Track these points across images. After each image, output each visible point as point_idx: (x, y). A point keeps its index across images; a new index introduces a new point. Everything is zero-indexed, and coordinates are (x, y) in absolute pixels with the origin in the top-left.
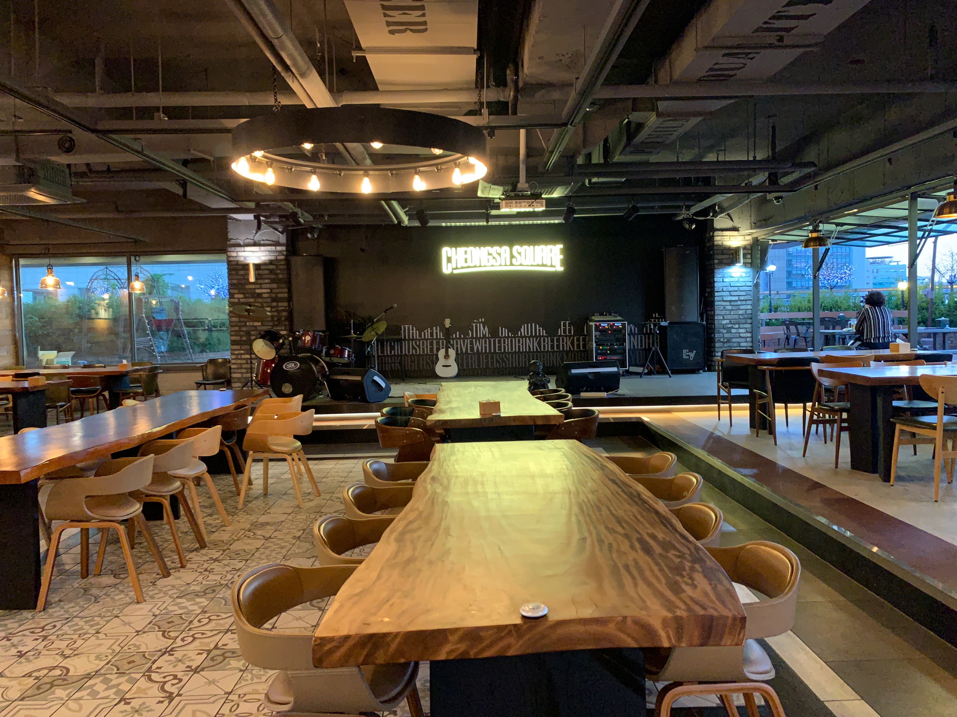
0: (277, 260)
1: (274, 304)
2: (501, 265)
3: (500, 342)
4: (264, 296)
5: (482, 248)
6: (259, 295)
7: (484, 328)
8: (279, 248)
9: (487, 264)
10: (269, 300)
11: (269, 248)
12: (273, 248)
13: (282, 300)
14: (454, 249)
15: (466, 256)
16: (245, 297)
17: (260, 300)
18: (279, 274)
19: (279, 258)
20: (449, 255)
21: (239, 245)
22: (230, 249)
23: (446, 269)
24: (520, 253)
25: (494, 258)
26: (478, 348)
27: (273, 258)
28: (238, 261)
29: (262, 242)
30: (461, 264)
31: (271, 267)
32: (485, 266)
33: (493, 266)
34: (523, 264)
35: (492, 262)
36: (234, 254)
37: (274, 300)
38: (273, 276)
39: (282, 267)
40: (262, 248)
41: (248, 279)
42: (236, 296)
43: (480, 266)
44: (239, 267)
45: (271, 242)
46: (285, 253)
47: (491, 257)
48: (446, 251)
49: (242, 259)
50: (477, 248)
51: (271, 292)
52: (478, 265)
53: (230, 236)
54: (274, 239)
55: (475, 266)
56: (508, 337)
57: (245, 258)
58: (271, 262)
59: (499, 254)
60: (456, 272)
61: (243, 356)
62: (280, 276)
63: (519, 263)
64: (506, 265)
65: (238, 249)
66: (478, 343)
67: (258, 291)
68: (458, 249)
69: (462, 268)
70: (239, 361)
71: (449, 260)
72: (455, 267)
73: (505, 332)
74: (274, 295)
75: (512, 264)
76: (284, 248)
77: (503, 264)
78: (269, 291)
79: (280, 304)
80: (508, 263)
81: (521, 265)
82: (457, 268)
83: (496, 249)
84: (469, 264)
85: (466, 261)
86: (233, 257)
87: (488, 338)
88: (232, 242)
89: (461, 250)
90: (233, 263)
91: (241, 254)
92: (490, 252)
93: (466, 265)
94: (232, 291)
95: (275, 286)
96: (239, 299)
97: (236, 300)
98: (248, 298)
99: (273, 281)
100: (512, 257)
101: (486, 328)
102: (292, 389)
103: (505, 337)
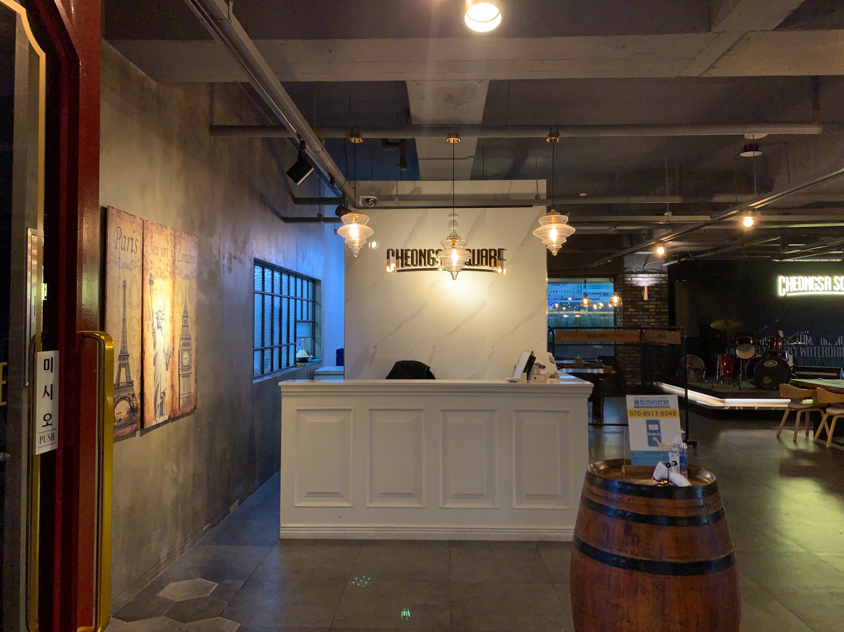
0: (661, 284)
1: (658, 317)
2: (824, 290)
3: (821, 349)
4: (651, 310)
5: (809, 277)
6: (647, 310)
7: (809, 339)
8: (663, 275)
9: (813, 290)
10: (654, 314)
11: (655, 275)
12: (659, 275)
13: (663, 313)
14: (787, 278)
15: (797, 283)
16: (636, 311)
17: (648, 313)
18: (662, 294)
19: (662, 282)
20: (784, 282)
21: (633, 273)
22: (626, 275)
23: (781, 293)
24: (839, 282)
25: (819, 285)
26: (803, 353)
27: (658, 282)
28: (632, 284)
29: (649, 270)
30: (793, 288)
31: (656, 289)
32: (811, 291)
33: (818, 291)
34: (842, 289)
35: (817, 287)
36: (630, 279)
37: (657, 313)
38: (656, 296)
39: (664, 289)
40: (650, 275)
41: (642, 297)
42: (630, 310)
43: (808, 291)
44: (633, 289)
45: (656, 271)
46: (667, 279)
47: (816, 284)
48: (781, 279)
49: (635, 283)
50: (806, 277)
51: (656, 308)
52: (806, 290)
53: (626, 266)
54: (659, 269)
55: (804, 291)
56: (827, 346)
57: (637, 282)
58: (656, 286)
59: (823, 282)
60: (789, 295)
61: (633, 355)
62: (663, 296)
63: (838, 289)
64: (828, 290)
65: (633, 275)
66: (803, 349)
67: (646, 307)
68: (791, 278)
69: (793, 292)
70: (631, 359)
71: (784, 286)
72: (788, 291)
73: (825, 342)
74: (658, 310)
75: (833, 290)
76: (667, 275)
77: (826, 289)
78: (654, 307)
79: (662, 317)
80: (830, 289)
81: (840, 291)
82: (789, 292)
83: (819, 278)
84: (800, 289)
85: (797, 287)
86: (628, 281)
87: (812, 346)
88: (627, 270)
89: (793, 278)
90: (628, 285)
91: (634, 279)
92: (816, 280)
93: (797, 290)
94: (627, 306)
95: (659, 303)
96: (632, 312)
97: (630, 313)
98: (638, 311)
99: (658, 300)
100: (833, 284)
101: (810, 338)
102: (771, 381)
103: (825, 346)
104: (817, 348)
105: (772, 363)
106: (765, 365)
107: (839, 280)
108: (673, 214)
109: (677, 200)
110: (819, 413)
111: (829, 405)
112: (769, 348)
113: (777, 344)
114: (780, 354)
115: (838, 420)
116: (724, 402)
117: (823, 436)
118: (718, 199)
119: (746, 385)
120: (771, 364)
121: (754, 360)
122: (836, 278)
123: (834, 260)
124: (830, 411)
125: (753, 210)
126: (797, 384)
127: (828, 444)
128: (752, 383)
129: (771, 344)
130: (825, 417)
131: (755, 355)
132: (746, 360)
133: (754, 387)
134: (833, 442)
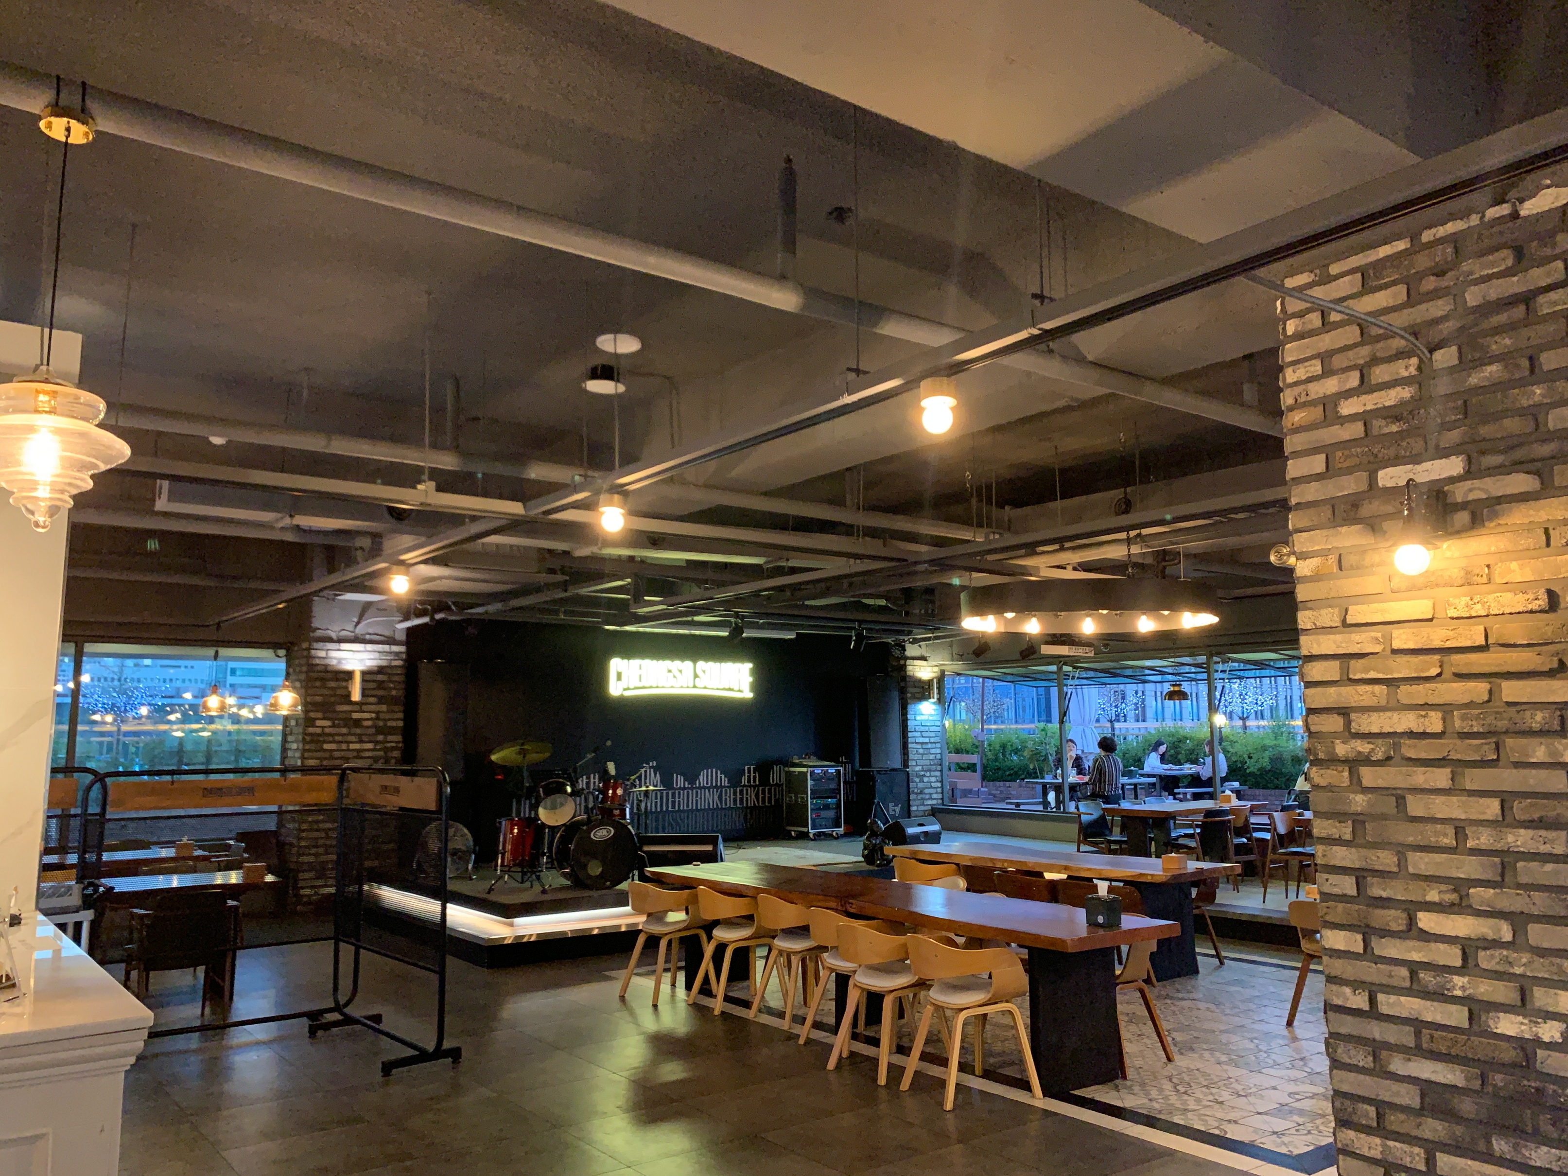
0: (390, 667)
1: (380, 738)
2: (681, 687)
3: (673, 796)
4: (366, 723)
5: (660, 662)
6: (357, 723)
7: (655, 777)
8: (395, 648)
9: (665, 685)
10: (373, 730)
11: (380, 647)
12: (386, 648)
13: (392, 731)
14: (625, 661)
15: (640, 672)
16: (333, 726)
17: (358, 731)
18: (391, 689)
19: (394, 663)
20: (620, 670)
21: (330, 640)
22: (315, 645)
23: (615, 689)
24: (705, 672)
25: (675, 677)
27: (384, 663)
28: (326, 666)
29: (368, 637)
30: (634, 682)
31: (380, 677)
32: (663, 688)
33: (672, 687)
34: (708, 686)
35: (672, 682)
36: (322, 654)
37: (379, 731)
38: (381, 693)
39: (396, 678)
40: (369, 647)
41: (348, 695)
42: (319, 723)
43: (657, 687)
44: (329, 675)
45: (382, 638)
46: (404, 656)
47: (670, 675)
48: (615, 664)
49: (334, 662)
50: (655, 662)
51: (377, 718)
52: (655, 685)
53: (315, 624)
54: (387, 633)
56: (684, 789)
57: (340, 661)
58: (381, 670)
59: (681, 672)
60: (627, 694)
62: (394, 693)
63: (703, 685)
64: (687, 687)
65: (330, 646)
66: (648, 799)
67: (355, 716)
68: (631, 661)
69: (636, 688)
71: (619, 677)
72: (625, 686)
73: (680, 781)
74: (381, 723)
75: (695, 687)
76: (402, 649)
77: (685, 685)
78: (373, 715)
79: (390, 738)
80: (691, 684)
81: (706, 688)
82: (628, 689)
83: (675, 665)
84: (644, 683)
85: (640, 680)
86: (319, 658)
87: (662, 792)
88: (319, 633)
89: (635, 663)
90: (319, 668)
91: (331, 654)
92: (670, 668)
93: (640, 685)
94: (312, 715)
95: (384, 708)
96: (323, 727)
97: (318, 731)
98: (339, 726)
99: (381, 700)
100: (696, 676)
102: (600, 869)
104: (667, 794)
107: (704, 669)
108: (439, 489)
109: (448, 462)
112: (600, 800)
114: (617, 812)
116: (512, 925)
117: (706, 990)
118: (536, 472)
121: (572, 828)
122: (701, 664)
123: (697, 632)
124: (720, 934)
126: (659, 880)
127: (718, 1005)
128: (565, 875)
130: (709, 950)
131: (574, 817)
133: (569, 883)
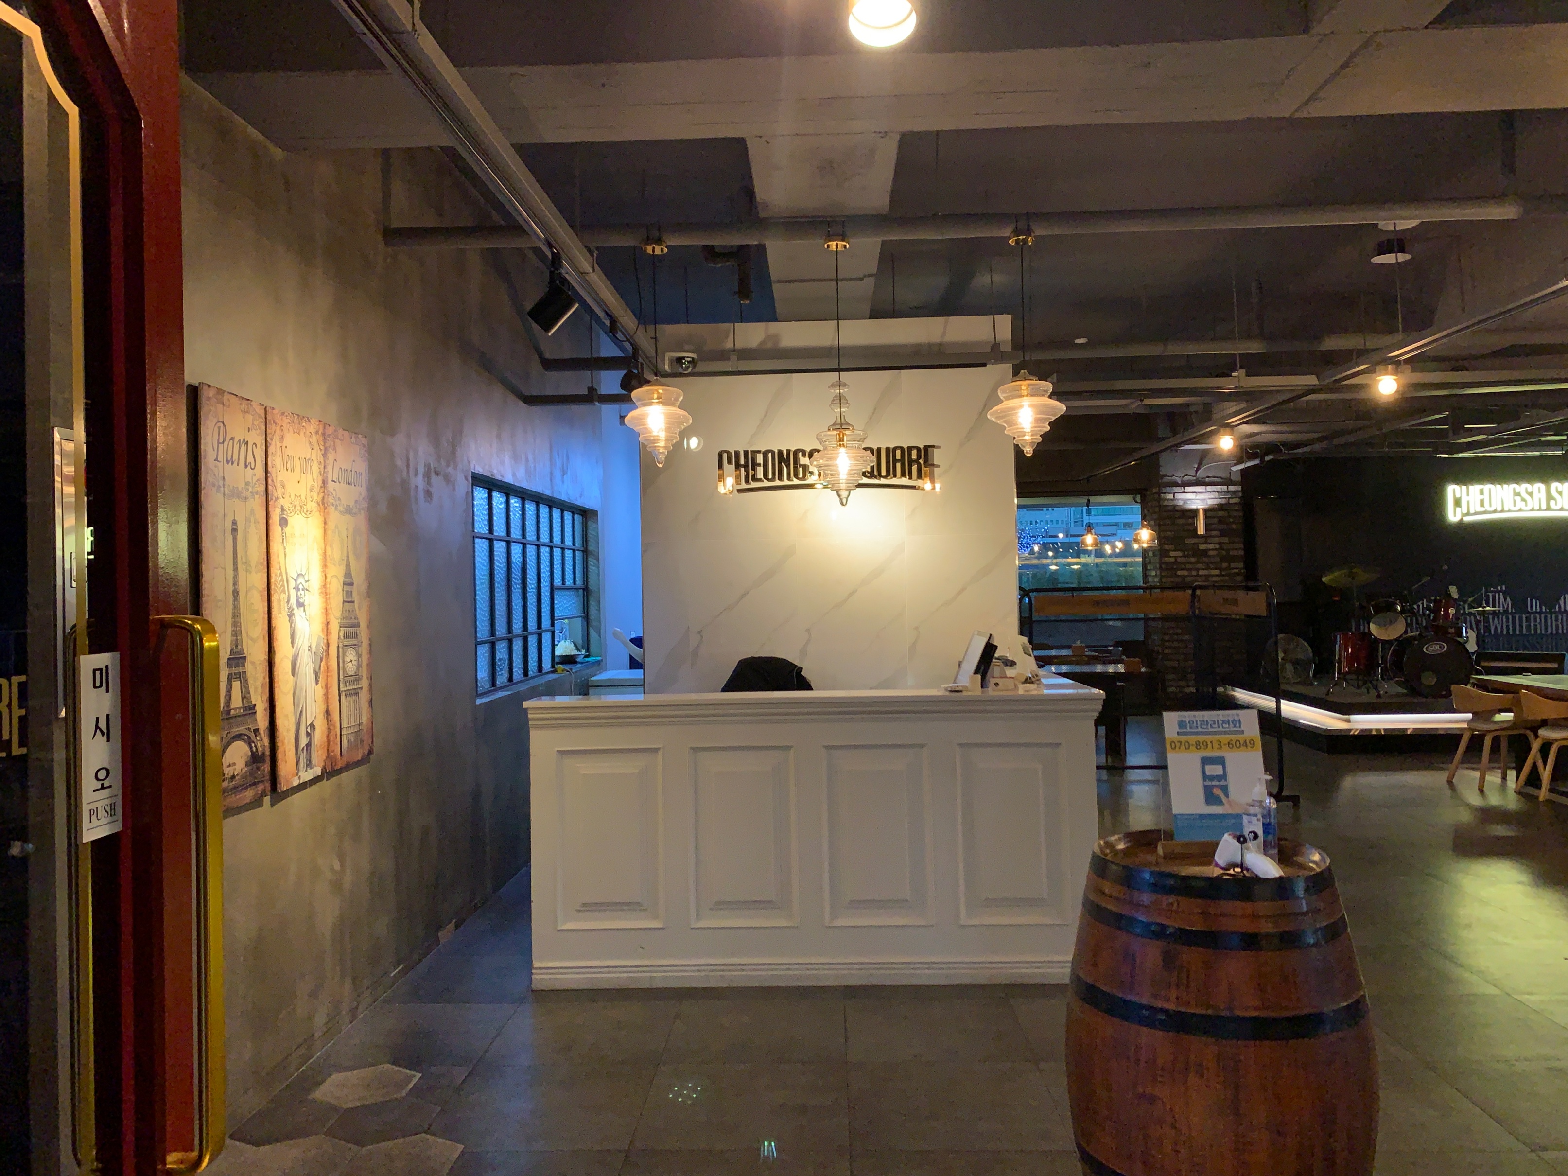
0: (1228, 504)
1: (1225, 565)
2: (1532, 510)
3: (1528, 619)
4: (1211, 553)
5: (1505, 486)
6: (1205, 553)
7: (1505, 599)
8: (1232, 488)
9: (1513, 508)
10: (1218, 559)
11: (1218, 488)
12: (1225, 488)
13: (1233, 559)
14: (1464, 487)
15: (1482, 497)
16: (1184, 556)
17: (1206, 559)
18: (1231, 523)
19: (1232, 501)
20: (1458, 496)
21: (1176, 485)
22: (1164, 490)
23: (1453, 515)
24: (1560, 493)
25: (1523, 500)
26: (1496, 628)
27: (1223, 501)
28: (1175, 506)
29: (1207, 480)
30: (1475, 507)
31: (1221, 514)
32: (1509, 511)
33: (1520, 510)
34: (1566, 507)
35: (1520, 505)
36: (1171, 496)
37: (1223, 559)
38: (1221, 527)
39: (1235, 514)
40: (1209, 488)
41: (1196, 529)
42: (1172, 554)
43: (1502, 511)
44: (1178, 515)
45: (1219, 480)
46: (1240, 494)
47: (1518, 499)
48: (1452, 491)
49: (1181, 503)
50: (1498, 486)
51: (1221, 548)
52: (1499, 509)
53: (1163, 471)
54: (1224, 476)
55: (1495, 511)
56: (1540, 613)
57: (1185, 501)
58: (1221, 507)
59: (1531, 494)
60: (1467, 519)
61: (1180, 637)
62: (1234, 526)
63: (1558, 507)
64: (1540, 510)
65: (1177, 489)
66: (1496, 620)
67: (1202, 547)
68: (1471, 487)
69: (1476, 513)
70: (1176, 644)
71: (1458, 503)
72: (1465, 511)
73: (1535, 605)
74: (1224, 553)
75: (1548, 509)
76: (1239, 488)
77: (1536, 507)
78: (1217, 546)
79: (1233, 565)
80: (1544, 507)
81: (1562, 509)
82: (1468, 514)
83: (1523, 487)
84: (1487, 507)
85: (1482, 505)
86: (1168, 500)
87: (1511, 613)
88: (1166, 479)
89: (1475, 488)
90: (1169, 508)
91: (1178, 496)
92: (1517, 491)
93: (1483, 509)
94: (1167, 547)
95: (1226, 540)
96: (1176, 557)
97: (1172, 560)
98: (1188, 556)
99: (1223, 534)
100: (1549, 497)
101: (1508, 599)
102: (1435, 679)
103: (1536, 612)
104: (1521, 619)
105: (1437, 647)
106: (1425, 650)
107: (1559, 490)
108: (1248, 375)
109: (1255, 347)
110: (1525, 737)
111: (1544, 723)
112: (1432, 618)
113: (1446, 611)
114: (1452, 630)
115: (1561, 750)
116: (1349, 721)
117: (1534, 780)
118: (1331, 343)
119: (1391, 688)
120: (1434, 648)
121: (1403, 643)
122: (1555, 485)
123: (1550, 453)
124: (1545, 733)
125: (1396, 363)
126: (1484, 686)
127: (1543, 794)
128: (1399, 683)
129: (1436, 611)
130: (1536, 746)
131: (1406, 632)
132: (1390, 642)
133: (1405, 691)
134: (1552, 790)
